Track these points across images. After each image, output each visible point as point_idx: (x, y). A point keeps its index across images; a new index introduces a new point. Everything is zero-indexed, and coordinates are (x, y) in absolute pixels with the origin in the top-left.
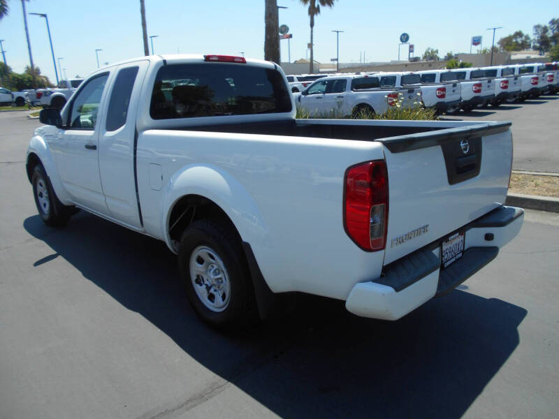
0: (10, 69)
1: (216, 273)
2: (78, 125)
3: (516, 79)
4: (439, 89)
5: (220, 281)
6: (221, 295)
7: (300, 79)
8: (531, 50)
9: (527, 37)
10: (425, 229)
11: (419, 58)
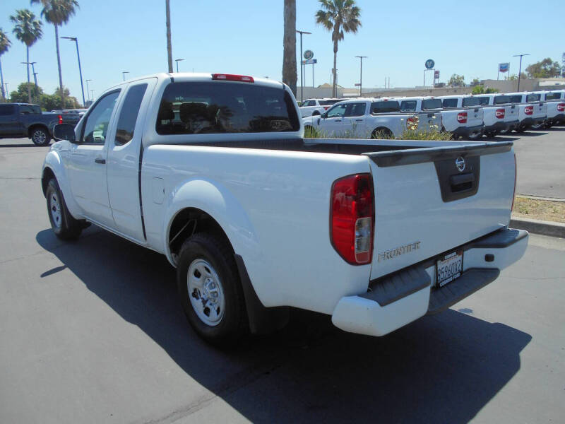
0: (41, 90)
1: (211, 287)
2: (90, 140)
3: (541, 105)
4: (460, 114)
5: (215, 294)
6: (216, 309)
7: (321, 103)
8: (561, 77)
9: (556, 65)
10: (416, 245)
11: (445, 84)
